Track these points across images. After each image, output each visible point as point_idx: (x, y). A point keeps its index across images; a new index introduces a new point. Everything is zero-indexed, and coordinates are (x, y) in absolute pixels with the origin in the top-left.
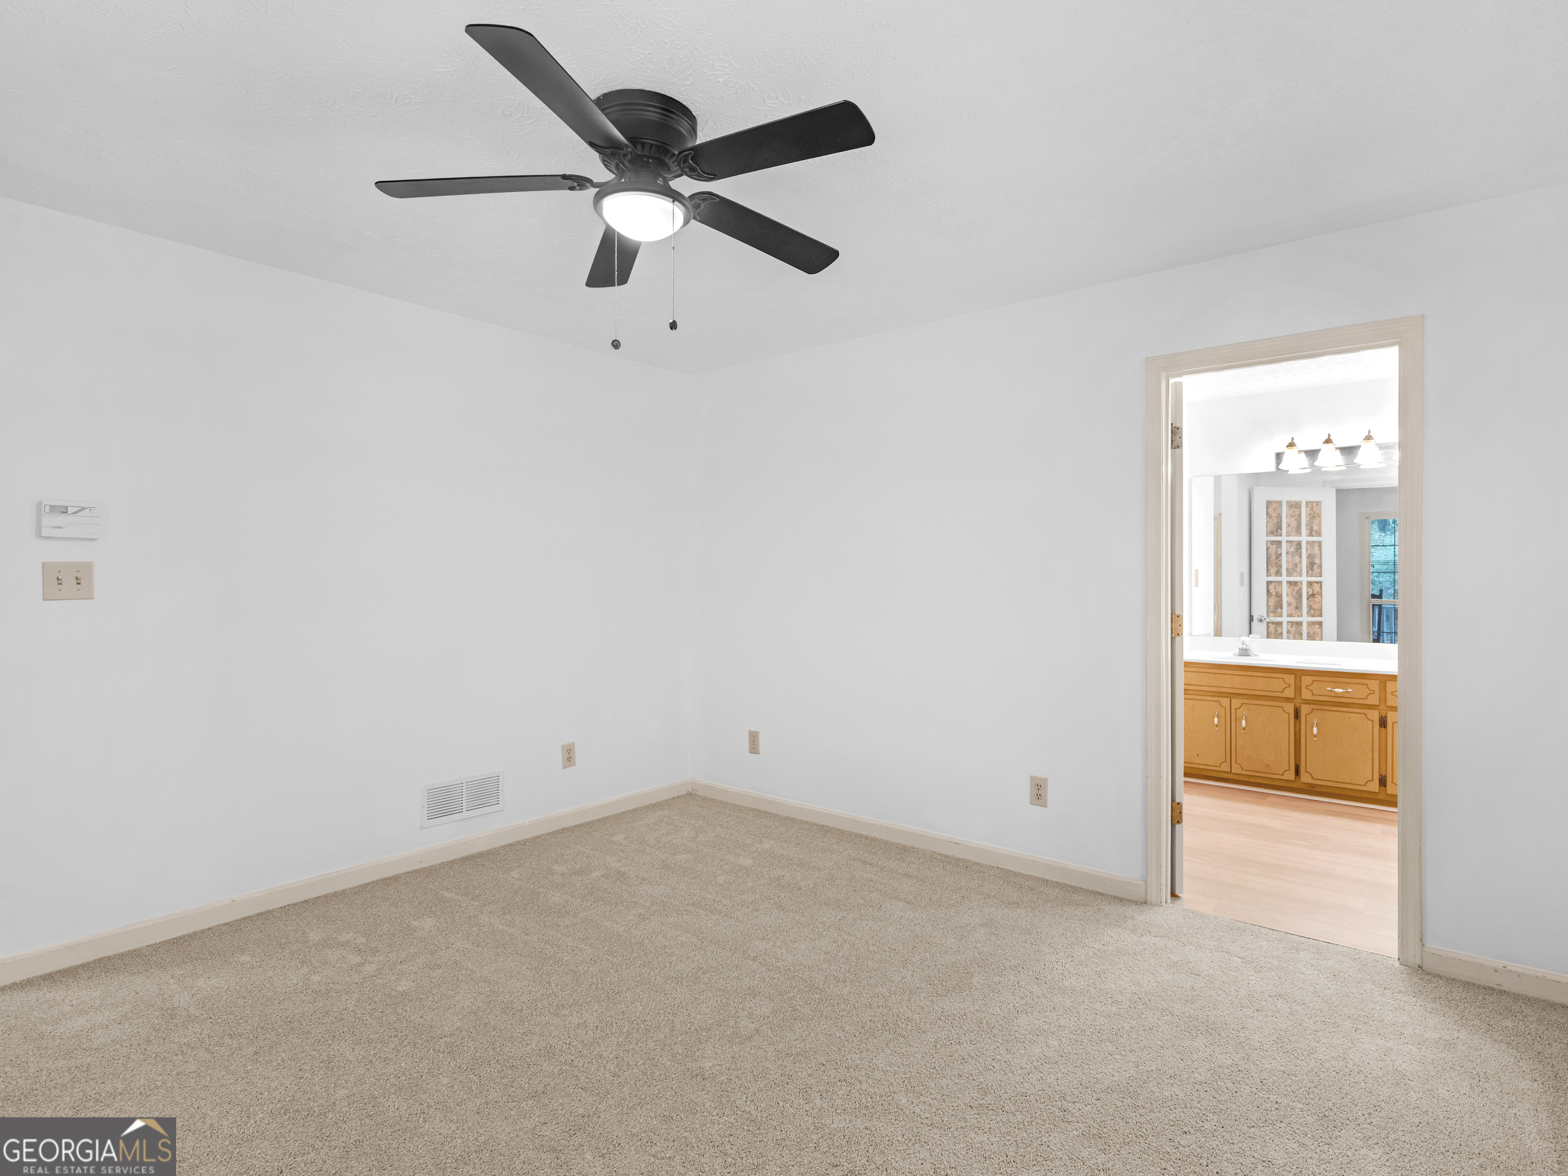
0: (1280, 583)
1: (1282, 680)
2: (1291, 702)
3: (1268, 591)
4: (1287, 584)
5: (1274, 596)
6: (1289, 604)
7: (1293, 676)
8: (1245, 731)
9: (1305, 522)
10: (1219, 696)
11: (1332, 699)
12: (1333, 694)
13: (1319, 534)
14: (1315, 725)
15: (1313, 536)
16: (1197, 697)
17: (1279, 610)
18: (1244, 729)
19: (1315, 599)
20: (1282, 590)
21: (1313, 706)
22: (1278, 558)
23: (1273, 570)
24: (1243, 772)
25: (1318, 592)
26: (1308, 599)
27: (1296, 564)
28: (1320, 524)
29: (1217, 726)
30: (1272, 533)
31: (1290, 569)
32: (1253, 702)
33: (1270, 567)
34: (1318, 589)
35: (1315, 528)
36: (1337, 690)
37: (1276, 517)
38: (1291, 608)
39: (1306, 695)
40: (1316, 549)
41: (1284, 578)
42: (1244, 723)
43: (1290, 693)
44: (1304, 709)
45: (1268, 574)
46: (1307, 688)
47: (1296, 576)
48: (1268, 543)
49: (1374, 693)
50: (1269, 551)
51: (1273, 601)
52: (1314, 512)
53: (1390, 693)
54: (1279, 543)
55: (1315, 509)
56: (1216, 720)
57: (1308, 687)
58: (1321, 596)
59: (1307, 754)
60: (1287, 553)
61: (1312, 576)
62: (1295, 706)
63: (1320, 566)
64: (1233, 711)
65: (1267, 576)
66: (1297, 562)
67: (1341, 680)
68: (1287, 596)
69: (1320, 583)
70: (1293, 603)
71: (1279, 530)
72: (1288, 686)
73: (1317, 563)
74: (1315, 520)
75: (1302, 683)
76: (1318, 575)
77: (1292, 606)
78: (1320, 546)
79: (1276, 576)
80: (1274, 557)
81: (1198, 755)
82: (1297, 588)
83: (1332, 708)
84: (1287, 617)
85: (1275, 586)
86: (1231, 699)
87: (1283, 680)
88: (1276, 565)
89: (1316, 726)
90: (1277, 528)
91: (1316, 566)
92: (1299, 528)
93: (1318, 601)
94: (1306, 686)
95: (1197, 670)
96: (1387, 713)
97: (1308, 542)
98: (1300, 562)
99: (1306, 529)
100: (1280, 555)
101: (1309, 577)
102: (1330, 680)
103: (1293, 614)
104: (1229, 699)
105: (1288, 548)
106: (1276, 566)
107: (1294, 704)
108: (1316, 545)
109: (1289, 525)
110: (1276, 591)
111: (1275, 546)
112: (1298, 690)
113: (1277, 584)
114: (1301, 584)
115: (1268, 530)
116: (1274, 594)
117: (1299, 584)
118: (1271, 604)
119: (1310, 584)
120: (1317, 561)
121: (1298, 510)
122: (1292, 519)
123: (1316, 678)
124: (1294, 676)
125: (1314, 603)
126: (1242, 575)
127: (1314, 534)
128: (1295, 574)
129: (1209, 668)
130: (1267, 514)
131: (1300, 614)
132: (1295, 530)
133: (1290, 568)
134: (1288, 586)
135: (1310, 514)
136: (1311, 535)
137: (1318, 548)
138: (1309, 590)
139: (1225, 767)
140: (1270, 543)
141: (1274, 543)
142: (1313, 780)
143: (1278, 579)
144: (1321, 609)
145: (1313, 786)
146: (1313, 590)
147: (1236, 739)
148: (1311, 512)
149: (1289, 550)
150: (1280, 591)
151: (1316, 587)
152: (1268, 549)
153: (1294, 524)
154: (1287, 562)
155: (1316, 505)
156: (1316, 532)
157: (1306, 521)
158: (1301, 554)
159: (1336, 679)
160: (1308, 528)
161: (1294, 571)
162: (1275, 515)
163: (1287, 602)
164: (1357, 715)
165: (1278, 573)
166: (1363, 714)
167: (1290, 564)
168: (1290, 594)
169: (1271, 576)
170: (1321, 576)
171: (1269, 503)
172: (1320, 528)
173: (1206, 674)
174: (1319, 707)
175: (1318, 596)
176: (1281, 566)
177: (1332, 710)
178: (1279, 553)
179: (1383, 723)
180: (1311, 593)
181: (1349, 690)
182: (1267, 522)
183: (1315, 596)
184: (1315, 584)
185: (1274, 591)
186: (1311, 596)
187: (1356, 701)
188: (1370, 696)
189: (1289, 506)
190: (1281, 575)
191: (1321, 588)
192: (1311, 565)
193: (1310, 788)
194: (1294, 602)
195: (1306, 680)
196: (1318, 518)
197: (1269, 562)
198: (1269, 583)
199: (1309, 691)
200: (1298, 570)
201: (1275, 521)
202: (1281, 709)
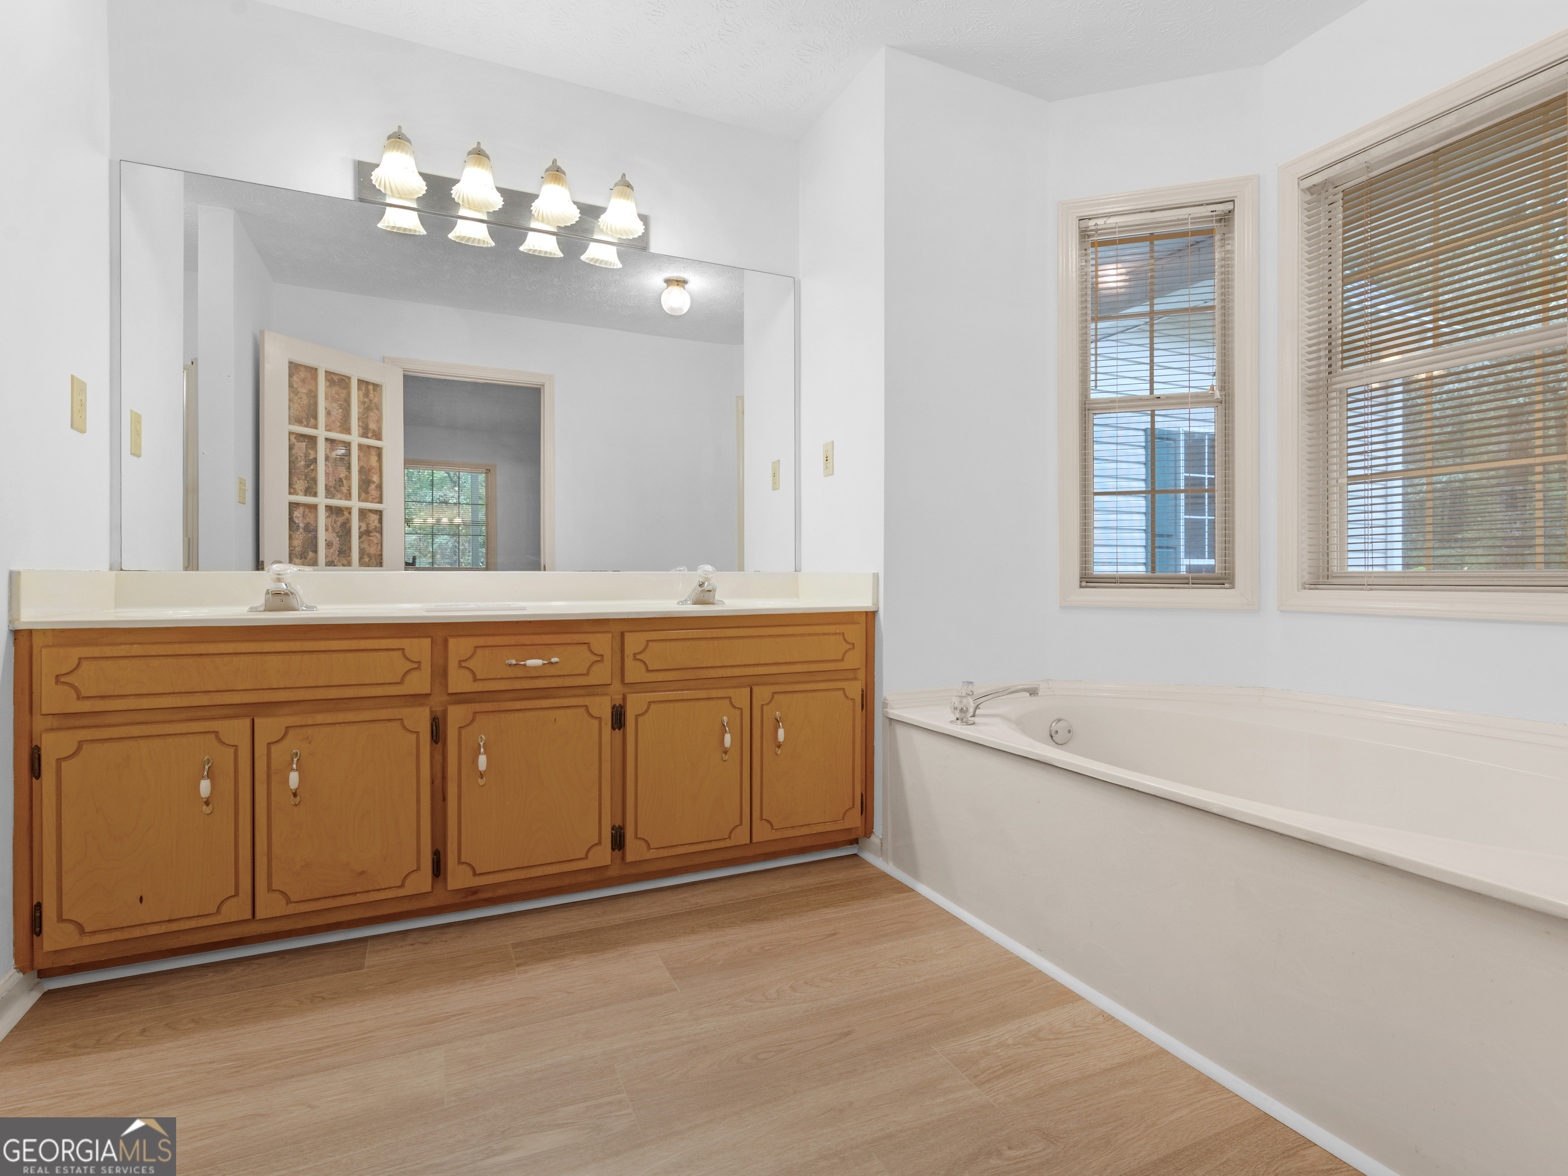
0: (314, 508)
1: (400, 652)
2: (422, 705)
3: (291, 520)
4: (326, 511)
5: (301, 530)
6: (329, 545)
7: (427, 642)
8: (298, 798)
9: (357, 413)
10: (214, 718)
11: (517, 685)
12: (519, 673)
13: (378, 436)
14: (482, 750)
15: (368, 438)
16: (135, 731)
17: (311, 554)
18: (295, 795)
19: (371, 538)
20: (316, 521)
21: (477, 707)
22: (309, 466)
23: (300, 485)
24: (291, 909)
25: (376, 527)
26: (360, 537)
27: (341, 480)
28: (379, 421)
29: (207, 803)
30: (299, 421)
31: (331, 487)
32: (320, 718)
33: (295, 479)
34: (376, 523)
35: (372, 426)
36: (531, 662)
37: (307, 394)
38: (331, 551)
39: (459, 682)
40: (374, 460)
41: (321, 500)
42: (294, 779)
43: (419, 683)
44: (456, 715)
45: (292, 490)
46: (460, 667)
47: (341, 499)
48: (293, 438)
49: (601, 661)
50: (294, 452)
51: (300, 537)
52: (371, 401)
53: (631, 657)
54: (312, 440)
55: (371, 396)
56: (205, 787)
57: (464, 664)
58: (381, 534)
59: (463, 819)
60: (327, 458)
61: (366, 500)
62: (432, 712)
63: (380, 487)
64: (260, 750)
65: (290, 493)
66: (342, 476)
67: (537, 639)
68: (327, 530)
69: (380, 513)
70: (334, 543)
71: (312, 420)
72: (415, 666)
73: (374, 482)
74: (372, 414)
75: (450, 655)
76: (376, 501)
77: (334, 548)
78: (380, 456)
79: (306, 495)
80: (303, 463)
81: (141, 899)
82: (341, 520)
83: (518, 705)
84: (326, 565)
85: (304, 512)
86: (253, 720)
87: (404, 654)
88: (306, 477)
89: (485, 753)
90: (307, 415)
91: (373, 486)
92: (345, 421)
93: (376, 542)
94: (460, 661)
95: (137, 650)
96: (624, 698)
97: (361, 447)
98: (348, 478)
99: (359, 426)
100: (315, 461)
101: (362, 501)
102: (513, 642)
103: (336, 561)
104: (247, 722)
105: (328, 451)
106: (305, 479)
107: (431, 708)
108: (373, 452)
109: (328, 413)
110: (305, 522)
111: (304, 444)
112: (441, 673)
113: (307, 510)
114: (350, 513)
115: (292, 415)
116: (302, 525)
117: (346, 513)
118: (296, 543)
119: (363, 513)
120: (375, 478)
121: (344, 391)
122: (335, 405)
123: (481, 641)
124: (429, 640)
125: (369, 545)
126: (242, 482)
127: (370, 435)
128: (339, 496)
129: (180, 643)
130: (291, 386)
131: (345, 562)
132: (339, 424)
133: (331, 484)
134: (327, 514)
135: (364, 403)
136: (364, 435)
137: (376, 458)
138: (361, 524)
139: (237, 910)
140: (295, 438)
141: (302, 439)
142: (477, 878)
143: (309, 500)
144: (381, 554)
145: (474, 891)
146: (368, 525)
147: (269, 826)
148: (366, 400)
149: (329, 454)
150: (312, 522)
151: (373, 519)
152: (291, 448)
153: (337, 413)
154: (327, 474)
155: (374, 390)
156: (374, 432)
157: (359, 412)
158: (350, 464)
159: (527, 639)
160: (360, 424)
161: (337, 491)
162: (305, 391)
163: (326, 540)
164: (569, 711)
165: (311, 490)
166: (582, 706)
167: (330, 479)
168: (330, 527)
169: (297, 494)
170: (381, 502)
171: (294, 367)
172: (380, 428)
173: (170, 660)
174: (490, 706)
175: (375, 534)
176: (315, 480)
177: (519, 708)
178: (311, 457)
179: (618, 719)
180: (364, 528)
181: (554, 660)
182: (290, 400)
183: (371, 534)
184: (371, 514)
185: (303, 522)
186: (365, 534)
187: (569, 682)
188: (595, 668)
189: (328, 380)
190: (315, 494)
191: (380, 521)
192: (365, 484)
193: (466, 897)
194: (336, 541)
195: (458, 647)
196: (376, 411)
197: (293, 470)
198: (293, 506)
199: (467, 672)
200: (344, 489)
201: (305, 401)
202: (397, 724)
